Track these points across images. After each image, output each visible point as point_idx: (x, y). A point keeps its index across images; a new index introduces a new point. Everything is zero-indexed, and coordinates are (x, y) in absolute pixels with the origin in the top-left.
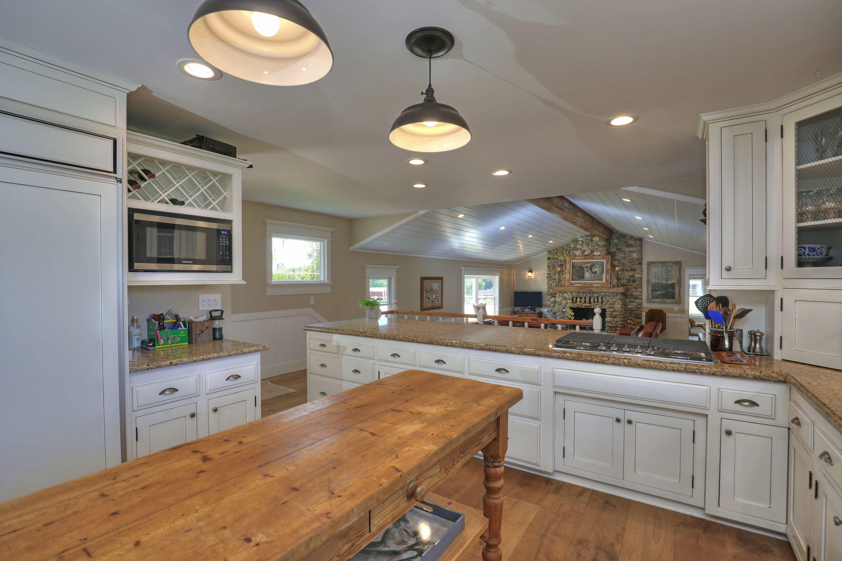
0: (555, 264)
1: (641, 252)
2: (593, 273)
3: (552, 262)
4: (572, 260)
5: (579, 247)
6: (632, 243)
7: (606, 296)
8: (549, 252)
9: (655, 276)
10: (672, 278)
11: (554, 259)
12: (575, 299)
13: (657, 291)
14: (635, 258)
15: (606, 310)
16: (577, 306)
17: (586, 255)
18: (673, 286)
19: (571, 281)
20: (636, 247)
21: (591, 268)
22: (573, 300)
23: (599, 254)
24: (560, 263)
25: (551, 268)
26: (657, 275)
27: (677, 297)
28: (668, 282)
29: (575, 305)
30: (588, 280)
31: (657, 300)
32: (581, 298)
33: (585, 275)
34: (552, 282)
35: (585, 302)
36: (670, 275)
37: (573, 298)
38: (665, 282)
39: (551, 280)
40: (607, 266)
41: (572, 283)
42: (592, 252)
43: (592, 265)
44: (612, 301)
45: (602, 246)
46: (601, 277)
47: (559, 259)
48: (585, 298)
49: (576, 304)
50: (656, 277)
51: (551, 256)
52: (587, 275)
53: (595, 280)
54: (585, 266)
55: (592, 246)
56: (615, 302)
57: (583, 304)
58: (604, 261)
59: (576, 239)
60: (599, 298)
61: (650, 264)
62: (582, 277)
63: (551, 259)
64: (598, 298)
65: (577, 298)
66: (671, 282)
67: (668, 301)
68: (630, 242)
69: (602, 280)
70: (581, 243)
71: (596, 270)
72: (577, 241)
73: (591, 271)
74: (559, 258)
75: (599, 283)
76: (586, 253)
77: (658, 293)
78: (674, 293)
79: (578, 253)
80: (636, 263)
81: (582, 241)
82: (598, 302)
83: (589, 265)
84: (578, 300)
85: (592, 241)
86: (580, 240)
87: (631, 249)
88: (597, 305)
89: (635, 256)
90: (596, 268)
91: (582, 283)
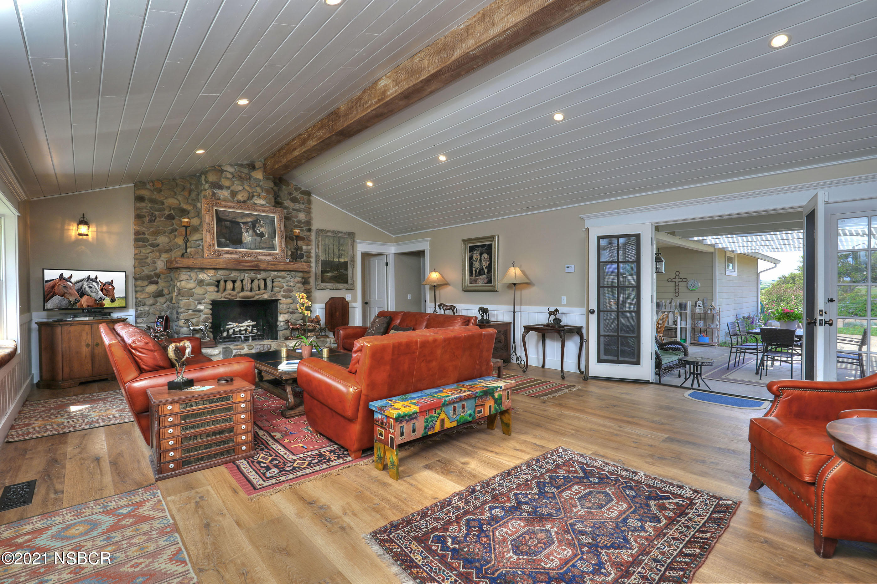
0: (157, 213)
1: (308, 212)
2: (257, 235)
3: (148, 208)
4: (216, 206)
5: (226, 183)
6: (298, 197)
7: (279, 277)
8: (140, 184)
9: (326, 250)
10: (345, 255)
11: (152, 201)
12: (222, 283)
13: (328, 272)
14: (303, 221)
15: (280, 301)
16: (229, 296)
17: (239, 201)
18: (346, 263)
19: (217, 248)
20: (303, 203)
21: (254, 227)
22: (217, 286)
23: (262, 202)
24: (167, 213)
25: (147, 219)
26: (327, 250)
27: (349, 281)
28: (340, 260)
29: (223, 295)
30: (250, 248)
31: (329, 285)
32: (234, 282)
33: (243, 238)
34: (148, 251)
35: (243, 290)
36: (342, 250)
37: (218, 282)
38: (337, 260)
39: (146, 246)
40: (279, 227)
41: (219, 251)
42: (251, 197)
43: (255, 221)
44: (291, 286)
45: (267, 191)
46: (273, 244)
47: (166, 204)
48: (242, 281)
49: (225, 293)
50: (327, 252)
51: (145, 193)
52: (247, 237)
53: (263, 248)
54: (243, 221)
55: (250, 186)
56: (294, 287)
57: (239, 293)
58: (276, 217)
59: (220, 166)
60: (268, 280)
61: (319, 231)
62: (238, 241)
63: (146, 201)
64: (265, 280)
65: (225, 281)
66: (343, 261)
67: (341, 286)
68: (296, 194)
69: (273, 248)
70: (230, 176)
71: (262, 230)
72: (223, 171)
73: (254, 231)
74: (165, 201)
75: (270, 255)
76: (240, 197)
77: (328, 274)
78: (347, 275)
79: (224, 194)
80: (304, 228)
81: (232, 173)
82: (265, 288)
83: (249, 220)
84: (230, 285)
85: (251, 177)
86: (229, 170)
87: (297, 206)
88: (264, 293)
89: (302, 216)
90: (262, 226)
91: (240, 252)
